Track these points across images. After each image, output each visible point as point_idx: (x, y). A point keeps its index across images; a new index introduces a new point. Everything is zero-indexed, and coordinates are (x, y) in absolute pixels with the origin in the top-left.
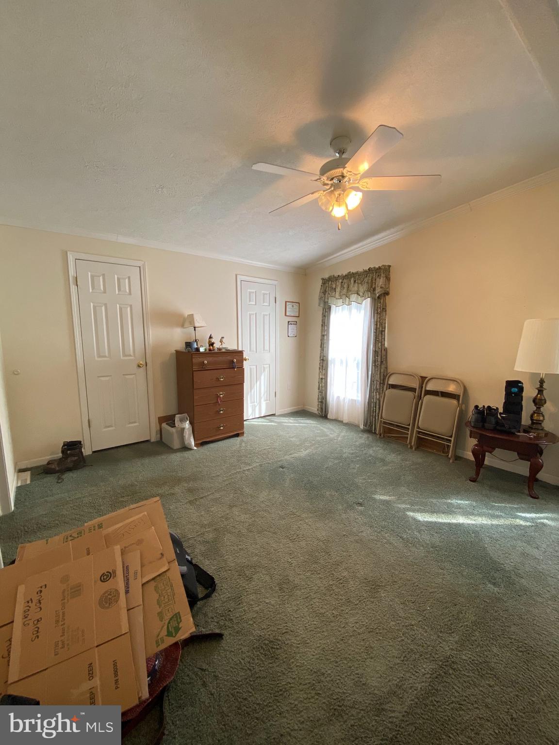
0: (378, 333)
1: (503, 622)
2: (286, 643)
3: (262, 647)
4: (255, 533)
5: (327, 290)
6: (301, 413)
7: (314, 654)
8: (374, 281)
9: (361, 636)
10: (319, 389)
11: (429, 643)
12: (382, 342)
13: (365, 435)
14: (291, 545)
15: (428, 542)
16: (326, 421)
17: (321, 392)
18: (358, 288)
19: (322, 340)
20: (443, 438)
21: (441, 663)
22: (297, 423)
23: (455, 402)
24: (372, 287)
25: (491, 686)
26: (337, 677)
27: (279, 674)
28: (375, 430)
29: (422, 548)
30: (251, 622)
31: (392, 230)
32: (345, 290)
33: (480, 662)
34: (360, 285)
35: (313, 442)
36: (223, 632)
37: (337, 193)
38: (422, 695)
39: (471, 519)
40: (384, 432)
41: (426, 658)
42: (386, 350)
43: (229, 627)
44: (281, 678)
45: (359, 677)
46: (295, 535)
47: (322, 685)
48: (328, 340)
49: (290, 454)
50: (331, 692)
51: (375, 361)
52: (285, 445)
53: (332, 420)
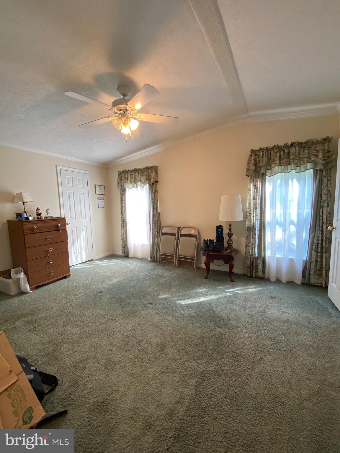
0: (154, 204)
1: (225, 345)
2: (113, 399)
3: (96, 408)
4: (85, 339)
5: (122, 179)
6: (112, 256)
7: (131, 399)
8: (149, 175)
9: (158, 377)
10: (122, 240)
11: (193, 368)
12: (157, 210)
13: (152, 264)
14: (111, 339)
15: (188, 315)
16: (129, 259)
17: (123, 242)
18: (141, 178)
19: (122, 209)
20: (191, 259)
21: (200, 376)
22: (109, 263)
23: (195, 239)
24: (148, 177)
25: (224, 380)
26: (146, 407)
27: (110, 420)
28: (157, 260)
29: (185, 319)
30: (87, 396)
31: (157, 146)
32: (133, 179)
33: (218, 369)
34: (142, 176)
35: (121, 273)
36: (67, 409)
37: (123, 119)
38: (193, 397)
39: (207, 298)
40: (162, 260)
41: (192, 377)
42: (159, 214)
43: (71, 405)
44: (112, 422)
45: (158, 401)
46: (113, 332)
47: (138, 415)
48: (125, 209)
49: (106, 283)
50: (144, 417)
51: (154, 220)
52: (101, 278)
53: (132, 258)
